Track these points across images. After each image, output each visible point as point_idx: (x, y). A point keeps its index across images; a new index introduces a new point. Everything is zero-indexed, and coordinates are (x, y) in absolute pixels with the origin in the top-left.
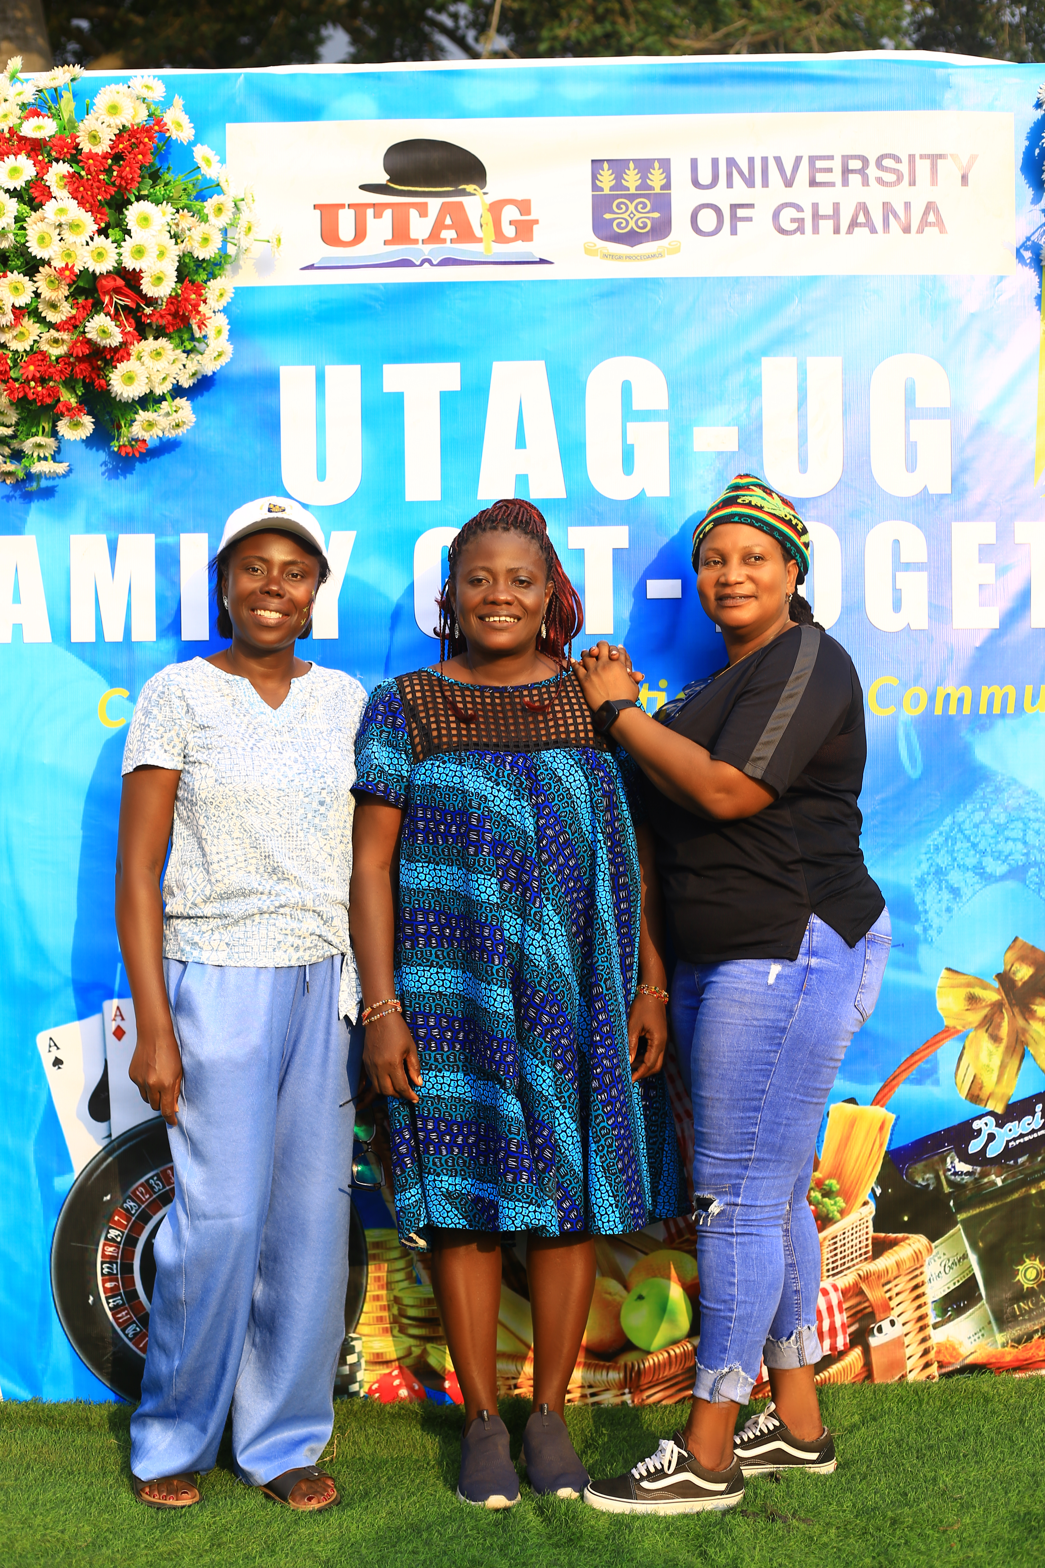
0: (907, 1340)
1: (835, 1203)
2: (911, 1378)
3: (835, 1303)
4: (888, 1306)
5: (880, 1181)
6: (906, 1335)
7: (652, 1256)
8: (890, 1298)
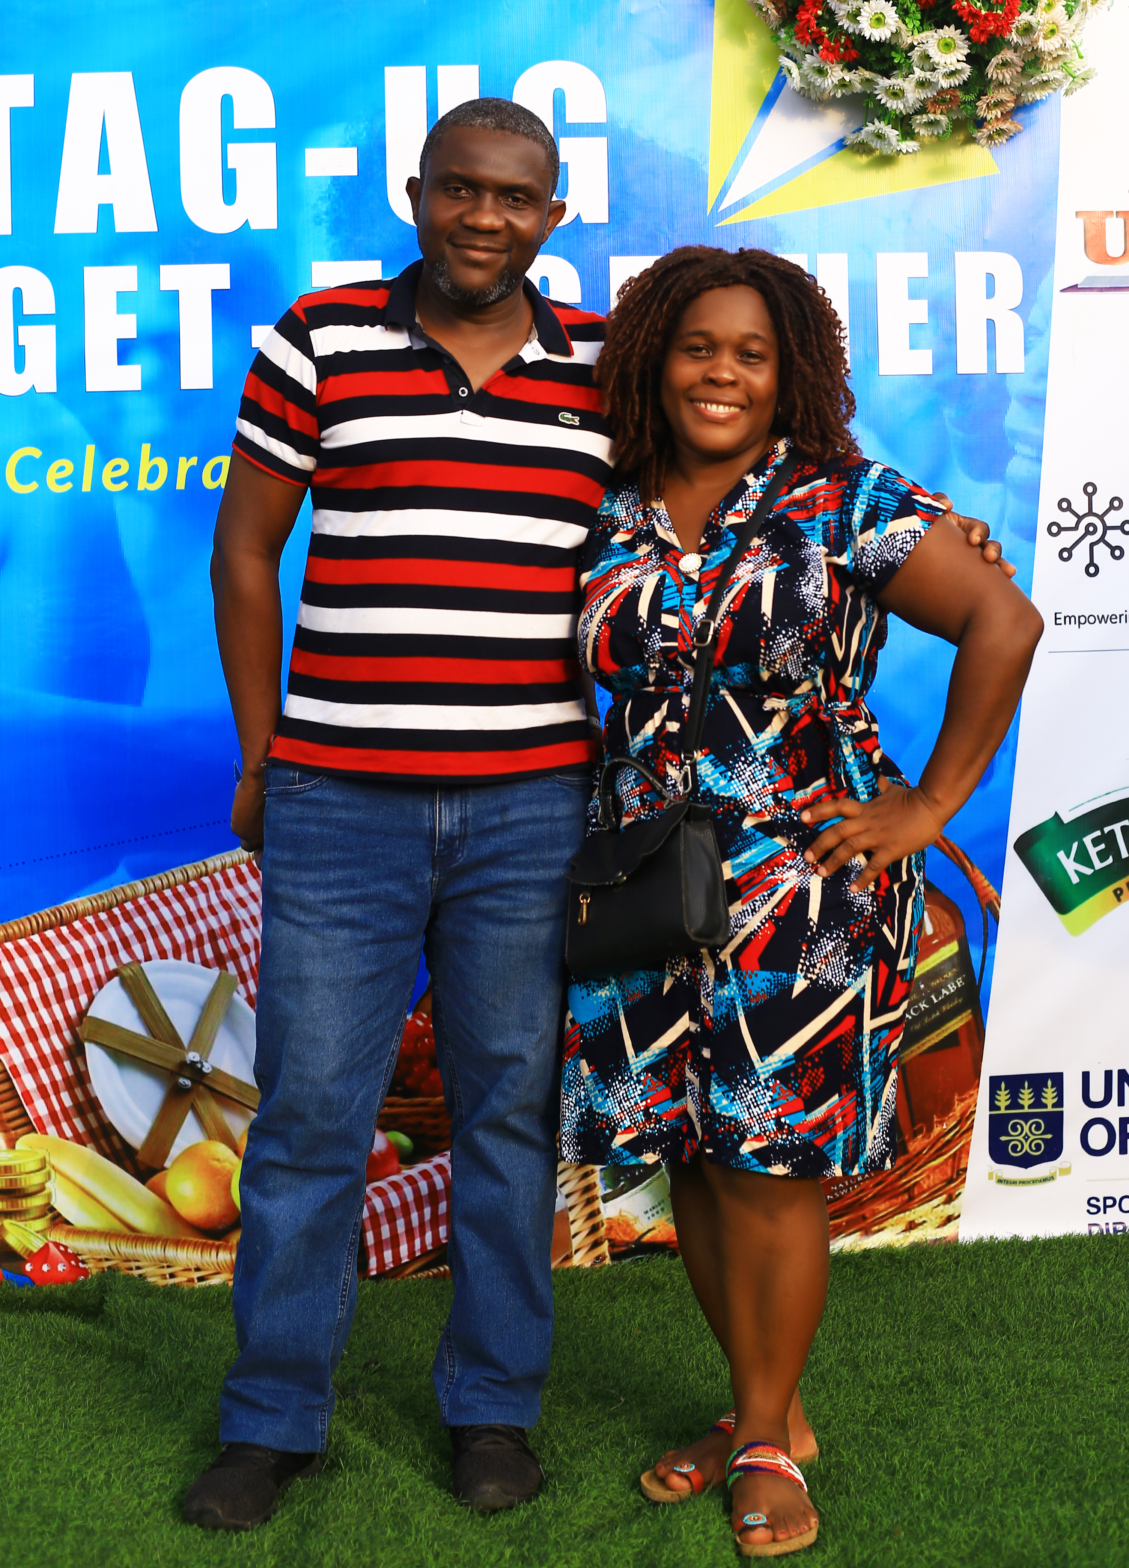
0: (572, 1216)
2: (576, 1260)
6: (571, 1208)
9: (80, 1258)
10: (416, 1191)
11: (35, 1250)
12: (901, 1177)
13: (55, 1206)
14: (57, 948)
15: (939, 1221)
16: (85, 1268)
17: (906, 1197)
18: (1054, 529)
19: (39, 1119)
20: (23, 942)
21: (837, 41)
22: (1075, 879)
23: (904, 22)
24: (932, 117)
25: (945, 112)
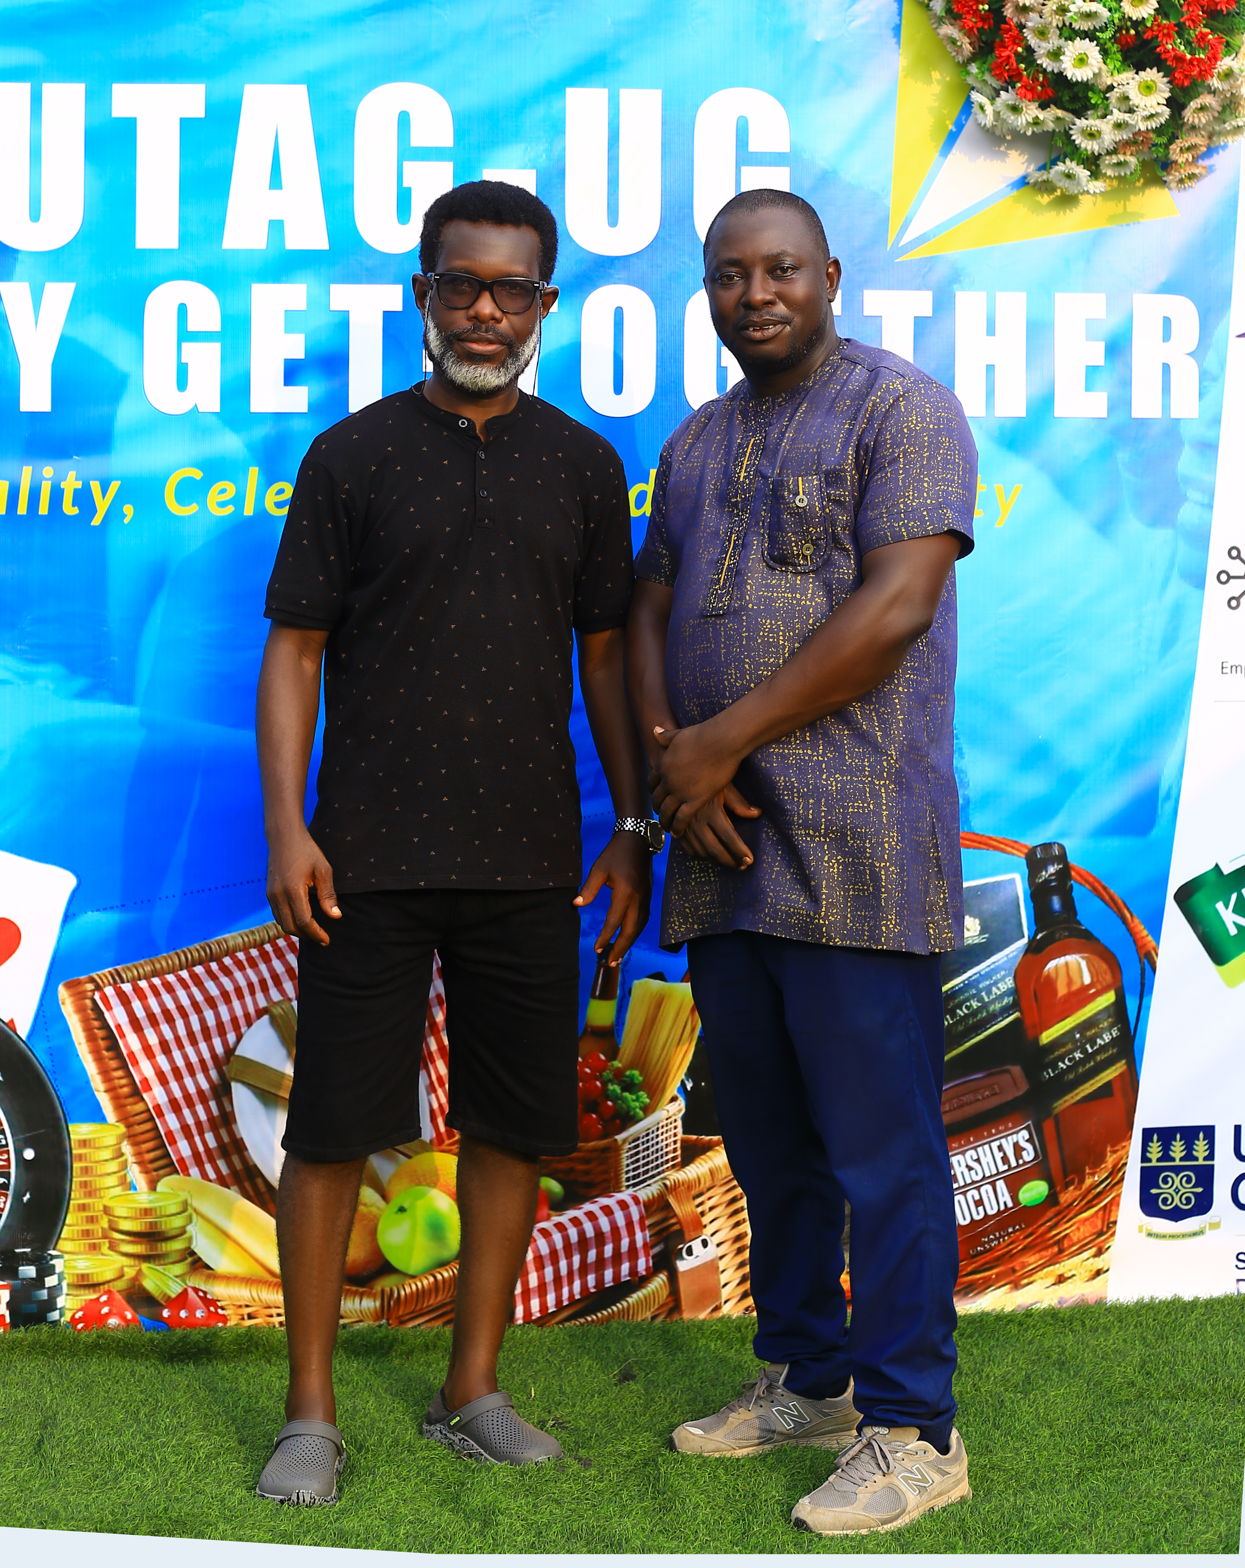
0: (722, 1265)
1: (637, 1099)
2: (726, 1309)
3: (636, 1217)
4: (700, 1222)
5: (692, 1072)
6: (721, 1258)
7: (416, 1159)
8: (703, 1214)
9: (219, 1304)
10: (566, 1239)
11: (173, 1296)
12: (1051, 1228)
13: (196, 1250)
14: (206, 984)
15: (1088, 1275)
16: (224, 1315)
17: (1056, 1249)
18: (1224, 577)
19: (181, 1160)
20: (171, 978)
21: (1035, 79)
22: (1233, 931)
23: (1105, 63)
24: (1122, 158)
25: (1134, 153)
